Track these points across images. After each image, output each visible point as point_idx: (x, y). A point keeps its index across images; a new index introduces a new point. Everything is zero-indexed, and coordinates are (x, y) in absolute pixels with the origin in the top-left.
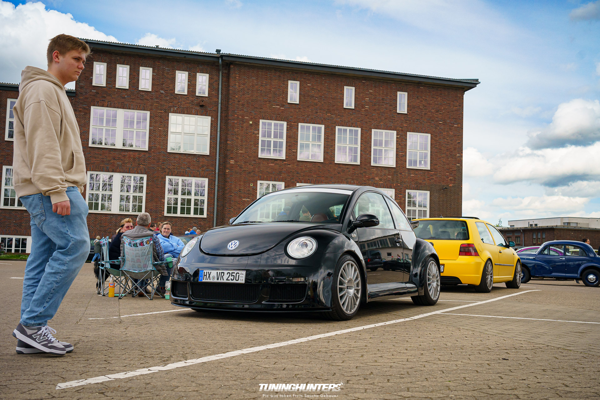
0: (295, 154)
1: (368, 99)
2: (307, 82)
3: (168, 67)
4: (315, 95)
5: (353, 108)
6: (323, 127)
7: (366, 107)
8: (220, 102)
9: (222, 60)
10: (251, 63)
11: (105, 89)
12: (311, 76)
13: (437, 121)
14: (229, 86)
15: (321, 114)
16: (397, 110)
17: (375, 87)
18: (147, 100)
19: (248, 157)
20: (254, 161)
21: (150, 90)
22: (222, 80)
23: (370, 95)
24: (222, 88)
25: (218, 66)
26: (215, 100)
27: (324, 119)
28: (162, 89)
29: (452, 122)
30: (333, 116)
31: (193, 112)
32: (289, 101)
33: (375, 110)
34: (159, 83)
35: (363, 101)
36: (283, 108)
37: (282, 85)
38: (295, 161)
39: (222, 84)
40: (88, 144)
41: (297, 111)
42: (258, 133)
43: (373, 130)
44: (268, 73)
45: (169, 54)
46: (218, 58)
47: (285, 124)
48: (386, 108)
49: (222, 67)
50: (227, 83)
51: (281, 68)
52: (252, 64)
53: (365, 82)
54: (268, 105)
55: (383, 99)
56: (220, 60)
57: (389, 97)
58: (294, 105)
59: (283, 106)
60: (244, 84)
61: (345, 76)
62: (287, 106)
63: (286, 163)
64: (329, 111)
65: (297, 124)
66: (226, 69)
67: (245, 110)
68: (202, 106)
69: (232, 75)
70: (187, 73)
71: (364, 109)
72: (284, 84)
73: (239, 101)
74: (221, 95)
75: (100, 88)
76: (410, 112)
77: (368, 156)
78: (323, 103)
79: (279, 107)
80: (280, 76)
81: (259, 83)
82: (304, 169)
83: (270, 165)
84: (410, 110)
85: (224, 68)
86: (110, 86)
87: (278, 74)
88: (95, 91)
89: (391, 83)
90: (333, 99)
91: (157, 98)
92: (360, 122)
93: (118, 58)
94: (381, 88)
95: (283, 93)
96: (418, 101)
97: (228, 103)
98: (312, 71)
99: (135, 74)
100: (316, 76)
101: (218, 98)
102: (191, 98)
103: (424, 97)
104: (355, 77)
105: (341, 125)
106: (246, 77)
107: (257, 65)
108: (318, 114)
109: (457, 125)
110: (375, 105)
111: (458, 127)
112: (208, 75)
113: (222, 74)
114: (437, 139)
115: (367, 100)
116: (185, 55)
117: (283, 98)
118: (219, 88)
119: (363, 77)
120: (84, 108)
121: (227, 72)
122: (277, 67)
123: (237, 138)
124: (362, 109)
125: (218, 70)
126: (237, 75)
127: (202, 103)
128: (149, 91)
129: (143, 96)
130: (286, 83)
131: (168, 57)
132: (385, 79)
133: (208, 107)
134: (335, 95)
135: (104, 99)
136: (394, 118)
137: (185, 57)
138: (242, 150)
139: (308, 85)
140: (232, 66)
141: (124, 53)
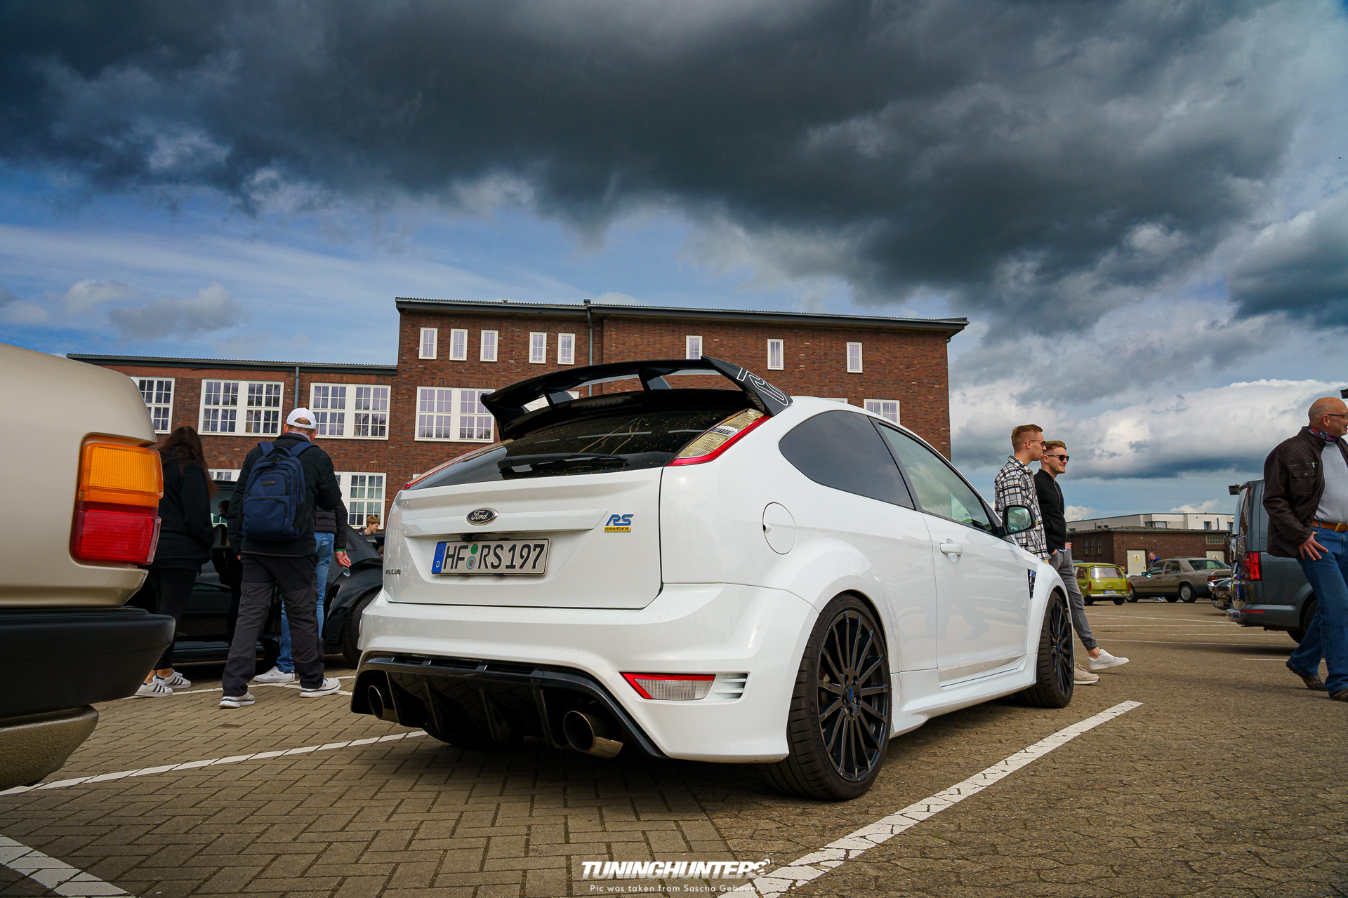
1: (804, 355)
2: (713, 336)
3: (518, 328)
4: (724, 354)
5: (782, 368)
7: (801, 366)
9: (591, 314)
11: (436, 362)
12: (719, 328)
13: (908, 381)
14: (602, 348)
16: (846, 368)
17: (813, 337)
18: (492, 374)
21: (496, 360)
22: (593, 341)
23: (807, 350)
24: (593, 352)
25: (587, 322)
28: (512, 358)
29: (931, 382)
33: (814, 370)
34: (506, 351)
35: (796, 359)
37: (677, 343)
39: (593, 346)
40: (414, 437)
44: (657, 328)
45: (518, 311)
46: (586, 311)
48: (830, 366)
49: (593, 323)
50: (600, 345)
51: (676, 319)
52: (634, 317)
53: (797, 331)
55: (825, 354)
56: (589, 314)
57: (834, 350)
60: (623, 344)
61: (768, 324)
66: (597, 326)
69: (606, 334)
70: (544, 334)
71: (798, 370)
72: (679, 341)
74: (593, 361)
75: (429, 362)
76: (867, 370)
80: (673, 331)
81: (645, 342)
84: (867, 368)
85: (595, 325)
86: (442, 358)
87: (671, 328)
88: (422, 366)
89: (836, 331)
90: (753, 357)
91: (504, 371)
93: (453, 320)
94: (822, 339)
95: (679, 353)
96: (879, 354)
98: (721, 320)
99: (475, 340)
100: (725, 327)
102: (551, 369)
103: (887, 348)
104: (783, 325)
106: (625, 335)
109: (940, 385)
110: (814, 363)
111: (940, 389)
112: (573, 335)
113: (593, 332)
114: (910, 407)
115: (802, 356)
116: (540, 311)
118: (589, 352)
119: (794, 325)
120: (409, 390)
121: (599, 330)
122: (669, 318)
124: (795, 370)
125: (588, 328)
126: (613, 333)
128: (494, 363)
129: (485, 368)
130: (683, 340)
131: (519, 315)
132: (827, 325)
134: (755, 352)
135: (433, 376)
136: (843, 380)
137: (541, 313)
139: (715, 340)
140: (606, 321)
141: (461, 313)
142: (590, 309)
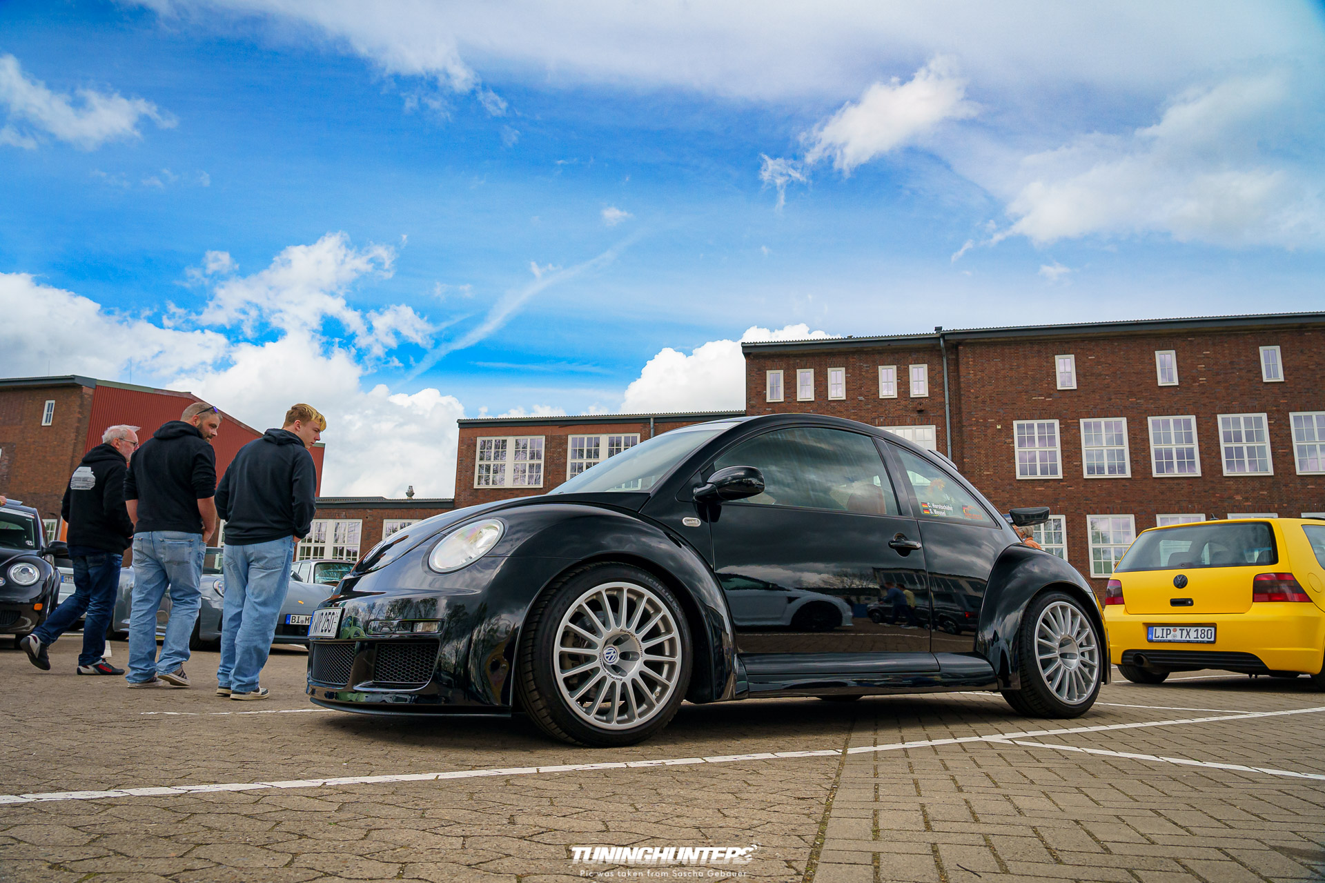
0: (1078, 468)
1: (1204, 366)
2: (1088, 353)
3: (866, 363)
4: (1103, 373)
5: (1176, 383)
6: (1124, 420)
7: (1201, 379)
8: (947, 402)
9: (944, 341)
10: (990, 338)
11: (783, 404)
12: (1093, 343)
14: (959, 377)
15: (1118, 400)
16: (1262, 378)
17: (1214, 344)
18: (841, 412)
19: (999, 480)
20: (1010, 484)
21: (844, 398)
22: (948, 369)
23: (1206, 360)
24: (948, 382)
25: (940, 350)
26: (940, 399)
27: (1125, 407)
28: (860, 395)
30: (1142, 401)
31: (908, 421)
32: (1059, 388)
33: (1219, 382)
34: (854, 387)
35: (1194, 371)
36: (1051, 399)
37: (1045, 364)
38: (1079, 480)
39: (948, 376)
41: (1076, 400)
42: (1013, 442)
43: (1219, 417)
44: (1020, 350)
45: (865, 345)
46: (938, 338)
47: (1056, 423)
48: (1240, 377)
49: (947, 351)
50: (955, 374)
51: (1041, 338)
52: (992, 340)
53: (1193, 339)
54: (1025, 397)
55: (1231, 363)
56: (942, 342)
57: (1243, 358)
58: (1069, 392)
59: (1050, 395)
60: (982, 371)
61: (1154, 334)
62: (1057, 395)
63: (1065, 483)
64: (1132, 394)
65: (1076, 421)
66: (952, 353)
67: (987, 409)
68: (920, 411)
69: (962, 360)
70: (895, 367)
71: (1197, 384)
72: (1047, 362)
73: (977, 397)
74: (949, 391)
75: (777, 405)
76: (1291, 378)
77: (1215, 460)
78: (1119, 382)
79: (1043, 398)
80: (1039, 351)
81: (1007, 366)
82: (1097, 492)
83: (1036, 489)
84: (1290, 375)
85: (949, 353)
86: (789, 400)
87: (1036, 348)
88: (770, 409)
89: (1244, 334)
90: (1137, 373)
91: (854, 408)
92: (1192, 406)
93: (798, 361)
94: (1226, 345)
95: (1048, 376)
96: (1305, 357)
97: (960, 402)
98: (1094, 335)
99: (822, 379)
100: (1101, 342)
101: (944, 397)
102: (903, 403)
103: (1315, 350)
104: (1174, 333)
105: (1157, 414)
106: (984, 361)
107: (1000, 340)
108: (1113, 401)
110: (1217, 374)
112: (926, 366)
113: (947, 361)
115: (1201, 368)
116: (889, 343)
117: (1048, 384)
118: (944, 382)
119: (1187, 333)
121: (954, 357)
122: (1034, 338)
123: (980, 453)
124: (1194, 384)
126: (971, 359)
127: (920, 407)
128: (842, 400)
129: (834, 407)
130: (1051, 360)
131: (865, 350)
132: (1230, 329)
133: (930, 412)
134: (1140, 367)
136: (1258, 392)
137: (889, 345)
138: (988, 470)
139: (1090, 358)
140: (961, 348)
141: (805, 352)
142: (943, 335)
